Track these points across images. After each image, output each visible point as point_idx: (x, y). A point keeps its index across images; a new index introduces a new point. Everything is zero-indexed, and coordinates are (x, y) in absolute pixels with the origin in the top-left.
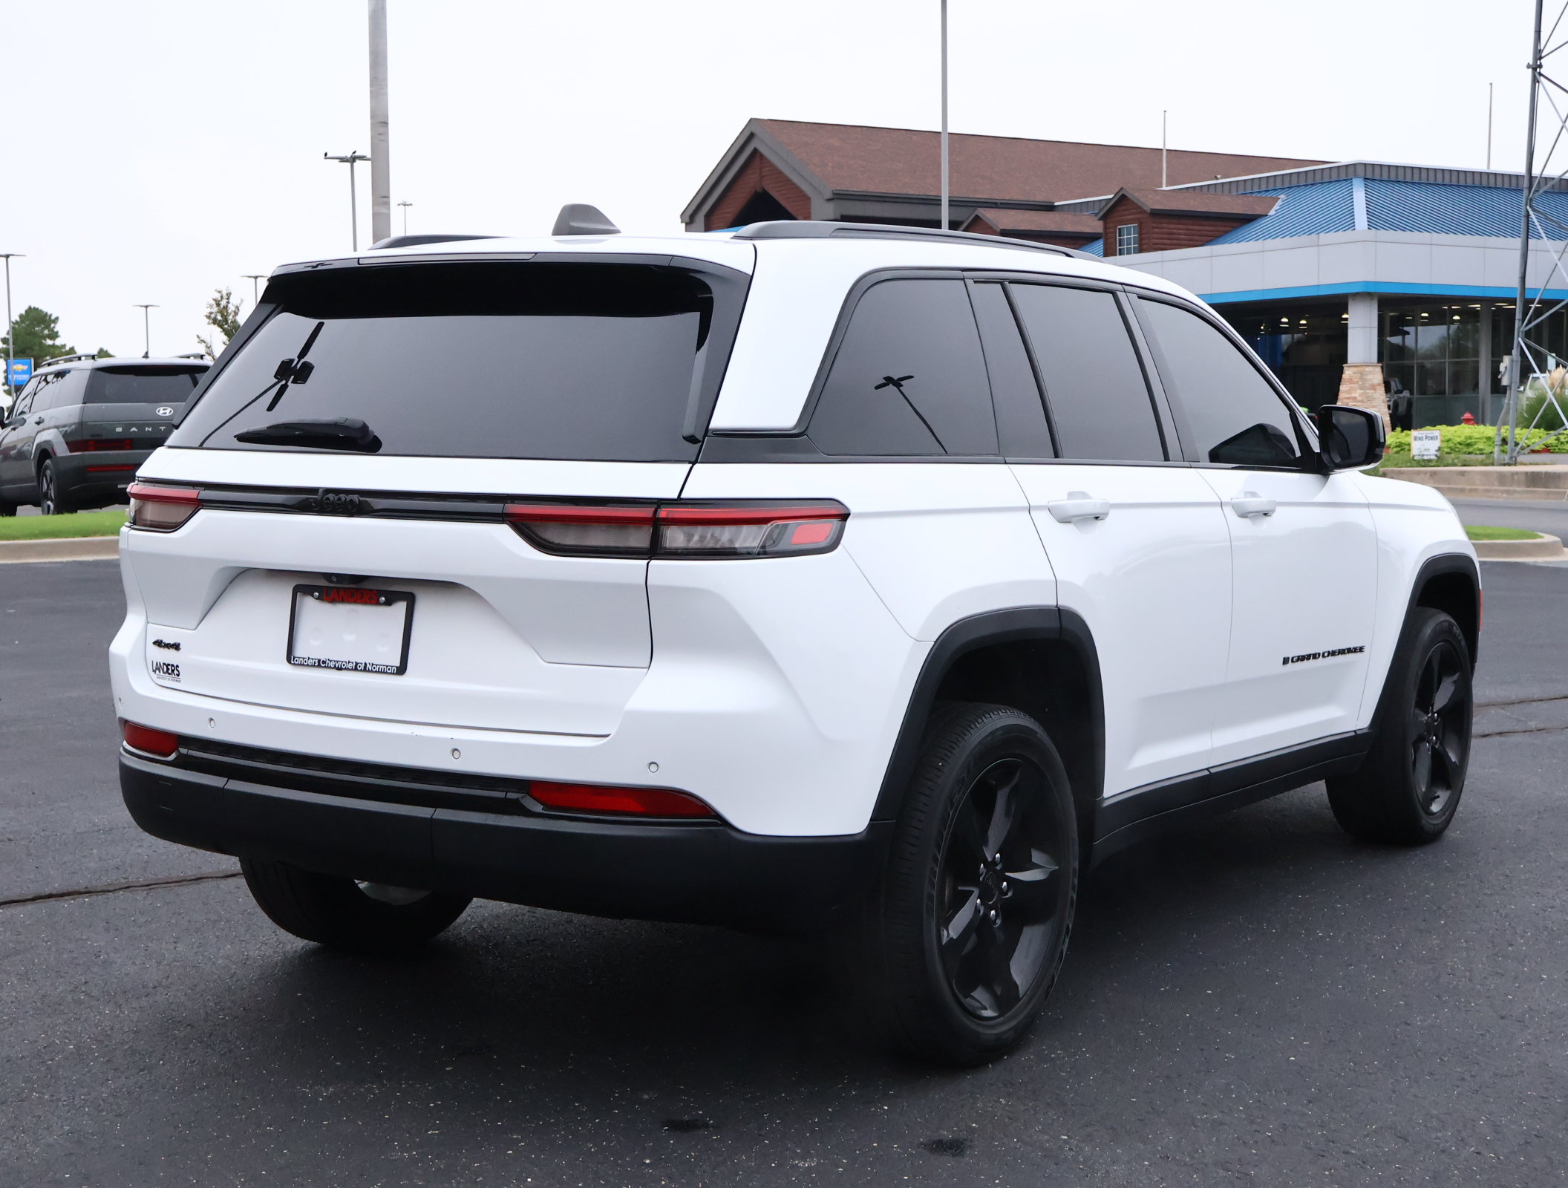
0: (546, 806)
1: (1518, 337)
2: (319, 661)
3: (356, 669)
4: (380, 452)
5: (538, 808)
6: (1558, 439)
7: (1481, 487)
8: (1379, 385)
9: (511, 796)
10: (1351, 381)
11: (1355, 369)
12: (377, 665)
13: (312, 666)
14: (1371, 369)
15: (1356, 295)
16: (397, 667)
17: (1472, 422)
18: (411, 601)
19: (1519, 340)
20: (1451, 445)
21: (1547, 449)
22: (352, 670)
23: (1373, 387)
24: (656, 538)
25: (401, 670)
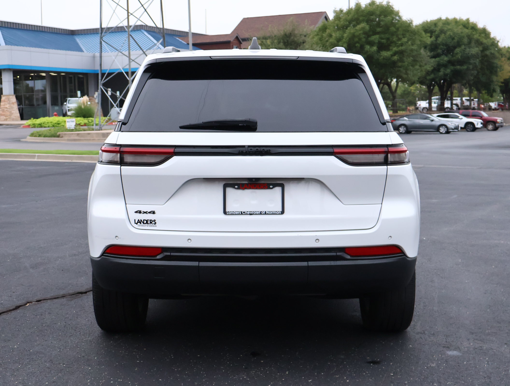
0: (351, 256)
1: (100, 85)
2: (241, 212)
3: (261, 214)
4: (256, 131)
5: (349, 257)
6: (88, 121)
7: (96, 138)
8: (15, 102)
9: (338, 254)
10: (4, 101)
11: (6, 97)
12: (271, 212)
13: (238, 214)
14: (12, 97)
15: (5, 70)
16: (281, 212)
17: (57, 116)
18: (282, 186)
19: (101, 86)
20: (53, 124)
21: (85, 125)
22: (259, 214)
23: (13, 103)
24: (386, 158)
25: (283, 212)
